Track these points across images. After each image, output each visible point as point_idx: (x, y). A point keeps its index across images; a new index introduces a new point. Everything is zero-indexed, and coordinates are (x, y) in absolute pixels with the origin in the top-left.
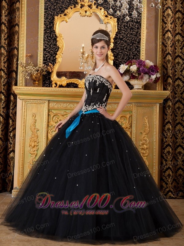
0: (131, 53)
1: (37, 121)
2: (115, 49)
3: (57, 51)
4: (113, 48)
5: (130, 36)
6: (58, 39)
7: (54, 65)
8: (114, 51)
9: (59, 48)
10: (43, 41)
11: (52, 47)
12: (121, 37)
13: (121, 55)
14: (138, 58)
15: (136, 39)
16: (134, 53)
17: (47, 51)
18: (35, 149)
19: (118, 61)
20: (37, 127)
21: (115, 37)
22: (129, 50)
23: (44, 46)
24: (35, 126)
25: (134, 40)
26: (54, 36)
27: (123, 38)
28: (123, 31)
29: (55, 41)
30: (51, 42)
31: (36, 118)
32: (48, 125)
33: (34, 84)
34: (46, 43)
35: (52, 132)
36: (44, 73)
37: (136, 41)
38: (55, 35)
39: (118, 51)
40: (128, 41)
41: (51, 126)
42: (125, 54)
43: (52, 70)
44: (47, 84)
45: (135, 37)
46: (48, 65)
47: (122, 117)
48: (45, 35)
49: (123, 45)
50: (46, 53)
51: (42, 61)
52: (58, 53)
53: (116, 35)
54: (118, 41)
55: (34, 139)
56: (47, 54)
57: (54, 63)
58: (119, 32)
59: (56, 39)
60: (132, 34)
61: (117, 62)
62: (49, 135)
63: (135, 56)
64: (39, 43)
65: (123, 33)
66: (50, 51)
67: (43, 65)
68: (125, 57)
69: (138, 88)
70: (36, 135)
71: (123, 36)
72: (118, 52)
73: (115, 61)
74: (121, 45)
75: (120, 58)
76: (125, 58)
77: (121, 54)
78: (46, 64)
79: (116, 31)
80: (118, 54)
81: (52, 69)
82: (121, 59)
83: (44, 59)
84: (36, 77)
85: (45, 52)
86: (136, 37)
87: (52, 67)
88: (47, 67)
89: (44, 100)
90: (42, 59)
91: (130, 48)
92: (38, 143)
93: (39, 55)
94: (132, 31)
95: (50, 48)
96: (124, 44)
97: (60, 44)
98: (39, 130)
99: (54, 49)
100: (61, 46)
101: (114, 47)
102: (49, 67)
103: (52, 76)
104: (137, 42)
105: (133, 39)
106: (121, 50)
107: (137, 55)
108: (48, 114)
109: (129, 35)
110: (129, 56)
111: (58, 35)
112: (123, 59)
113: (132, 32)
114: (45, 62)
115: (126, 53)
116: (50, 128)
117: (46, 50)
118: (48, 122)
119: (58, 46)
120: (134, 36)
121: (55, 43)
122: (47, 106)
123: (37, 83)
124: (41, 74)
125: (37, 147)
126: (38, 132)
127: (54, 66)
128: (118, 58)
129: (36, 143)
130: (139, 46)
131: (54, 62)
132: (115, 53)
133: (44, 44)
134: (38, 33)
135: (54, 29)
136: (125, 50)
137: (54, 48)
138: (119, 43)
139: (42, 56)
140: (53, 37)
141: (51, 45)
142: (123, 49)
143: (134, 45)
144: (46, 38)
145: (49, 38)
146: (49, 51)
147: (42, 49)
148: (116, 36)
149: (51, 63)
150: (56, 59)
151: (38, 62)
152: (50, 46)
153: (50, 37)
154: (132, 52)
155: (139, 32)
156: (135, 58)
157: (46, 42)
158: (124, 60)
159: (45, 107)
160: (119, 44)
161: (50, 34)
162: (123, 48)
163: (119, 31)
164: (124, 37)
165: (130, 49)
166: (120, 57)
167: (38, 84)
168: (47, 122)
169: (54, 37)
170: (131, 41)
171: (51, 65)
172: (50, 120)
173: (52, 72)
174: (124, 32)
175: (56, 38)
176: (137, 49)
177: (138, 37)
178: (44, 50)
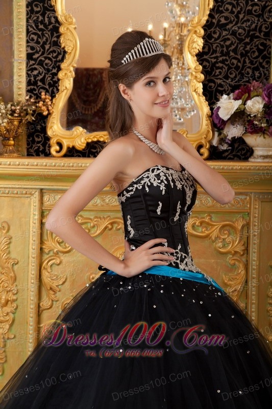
0: (247, 61)
1: (13, 240)
2: (206, 54)
3: (62, 60)
4: (201, 50)
5: (245, 19)
6: (62, 30)
7: (53, 96)
8: (205, 57)
9: (65, 52)
10: (24, 34)
11: (48, 50)
12: (223, 21)
13: (221, 68)
14: (265, 74)
15: (262, 25)
16: (256, 62)
17: (35, 60)
18: (8, 309)
19: (214, 82)
20: (13, 255)
21: (207, 21)
22: (242, 55)
23: (28, 46)
24: (9, 253)
25: (255, 29)
26: (53, 20)
27: (227, 24)
28: (227, 6)
29: (55, 35)
30: (47, 35)
31: (11, 233)
32: (41, 249)
33: (4, 146)
34: (33, 40)
35: (51, 266)
36: (30, 118)
37: (260, 31)
38: (56, 18)
39: (214, 58)
40: (240, 31)
41: (50, 251)
42: (233, 64)
43: (48, 110)
44: (38, 142)
45: (259, 20)
46: (38, 97)
47: (225, 228)
48: (30, 18)
49: (228, 43)
50: (34, 64)
51: (24, 85)
52: (63, 66)
53: (210, 15)
54: (215, 33)
55: (6, 285)
56: (36, 69)
57: (55, 90)
58: (218, 9)
59: (58, 28)
60: (250, 12)
61: (210, 87)
62: (45, 274)
63: (257, 69)
64: (16, 40)
65: (227, 10)
66: (43, 59)
67: (28, 98)
68: (231, 74)
69: (265, 154)
70: (12, 274)
71: (226, 18)
72: (214, 60)
73: (207, 83)
74: (222, 43)
75: (218, 75)
76: (232, 76)
77: (220, 65)
78: (35, 94)
79: (211, 6)
80: (214, 64)
81: (50, 108)
82: (221, 79)
83: (30, 80)
84: (7, 130)
85: (32, 62)
86: (261, 20)
87: (50, 103)
88: (35, 103)
89: (29, 188)
90: (24, 79)
91: (244, 49)
92: (17, 293)
93: (15, 70)
94: (250, 3)
95: (43, 53)
96: (228, 39)
97: (68, 42)
98: (17, 263)
99: (55, 55)
100: (70, 48)
101: (204, 48)
102: (41, 103)
103: (49, 125)
104: (262, 34)
105: (254, 26)
106: (222, 54)
107: (263, 67)
108: (41, 221)
109: (244, 16)
110: (242, 69)
111: (63, 18)
112: (227, 77)
113: (250, 8)
114: (32, 87)
115: (235, 62)
116: (45, 257)
117: (34, 57)
118: (42, 242)
119: (63, 46)
120: (256, 19)
121: (55, 39)
122: (37, 204)
123: (12, 142)
124: (20, 122)
125: (15, 305)
126: (16, 267)
127: (54, 100)
128: (214, 75)
129: (10, 294)
130: (268, 43)
131: (53, 88)
132: (208, 64)
133: (28, 42)
134: (11, 12)
135: (53, 4)
136: (232, 54)
137: (54, 51)
138: (216, 36)
139: (24, 73)
140: (50, 23)
141: (45, 43)
142: (227, 54)
143: (255, 40)
144: (32, 27)
145: (41, 27)
146: (41, 60)
147: (24, 55)
148: (210, 20)
149: (47, 91)
150: (59, 80)
151: (15, 90)
152: (44, 48)
153: (42, 22)
154: (249, 59)
155: (268, 6)
156: (257, 74)
157: (32, 36)
158: (230, 80)
159: (32, 207)
160: (216, 40)
161: (43, 15)
162: (227, 49)
163: (219, 6)
164: (231, 22)
165: (246, 51)
166: (220, 73)
167: (14, 145)
168: (37, 242)
169: (52, 23)
170: (249, 31)
171: (47, 97)
172: (45, 237)
173: (49, 114)
174: (230, 7)
175: (57, 25)
176: (264, 50)
177: (265, 20)
178: (29, 57)
